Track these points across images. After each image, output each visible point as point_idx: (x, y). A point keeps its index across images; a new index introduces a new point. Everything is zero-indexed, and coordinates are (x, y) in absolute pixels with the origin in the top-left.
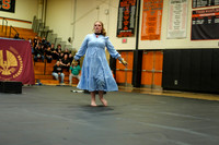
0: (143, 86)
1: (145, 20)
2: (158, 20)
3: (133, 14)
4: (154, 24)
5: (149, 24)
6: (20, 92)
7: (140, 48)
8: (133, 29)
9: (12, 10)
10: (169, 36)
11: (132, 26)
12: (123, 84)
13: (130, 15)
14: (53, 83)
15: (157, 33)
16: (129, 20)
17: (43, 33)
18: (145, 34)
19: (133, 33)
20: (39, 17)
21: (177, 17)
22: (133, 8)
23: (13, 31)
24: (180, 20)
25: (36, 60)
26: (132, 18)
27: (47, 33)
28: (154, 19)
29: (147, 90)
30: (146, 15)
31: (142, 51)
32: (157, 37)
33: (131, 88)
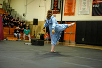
0: (64, 41)
1: (66, 5)
2: (74, 4)
4: (72, 7)
5: (69, 7)
7: (63, 20)
8: (59, 9)
10: (79, 13)
11: (59, 8)
13: (58, 1)
15: (73, 12)
16: (57, 4)
17: (9, 10)
18: (66, 12)
19: (59, 11)
20: (7, 2)
21: (84, 3)
24: (86, 4)
25: (4, 26)
26: (59, 3)
27: (11, 10)
30: (67, 1)
31: (64, 22)
32: (73, 14)
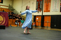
0: (44, 27)
1: (45, 6)
3: (41, 4)
4: (48, 7)
5: (46, 7)
6: (5, 29)
7: (43, 15)
9: (2, 2)
10: (53, 11)
11: (41, 8)
12: (38, 26)
13: (40, 4)
14: (15, 26)
15: (49, 10)
16: (40, 6)
17: (12, 10)
18: (45, 10)
19: (41, 10)
20: (11, 5)
21: (55, 5)
22: (41, 2)
23: (2, 9)
26: (41, 5)
27: (13, 10)
28: (48, 5)
29: (46, 28)
30: (45, 4)
31: (44, 16)
32: (49, 11)
33: (40, 27)
